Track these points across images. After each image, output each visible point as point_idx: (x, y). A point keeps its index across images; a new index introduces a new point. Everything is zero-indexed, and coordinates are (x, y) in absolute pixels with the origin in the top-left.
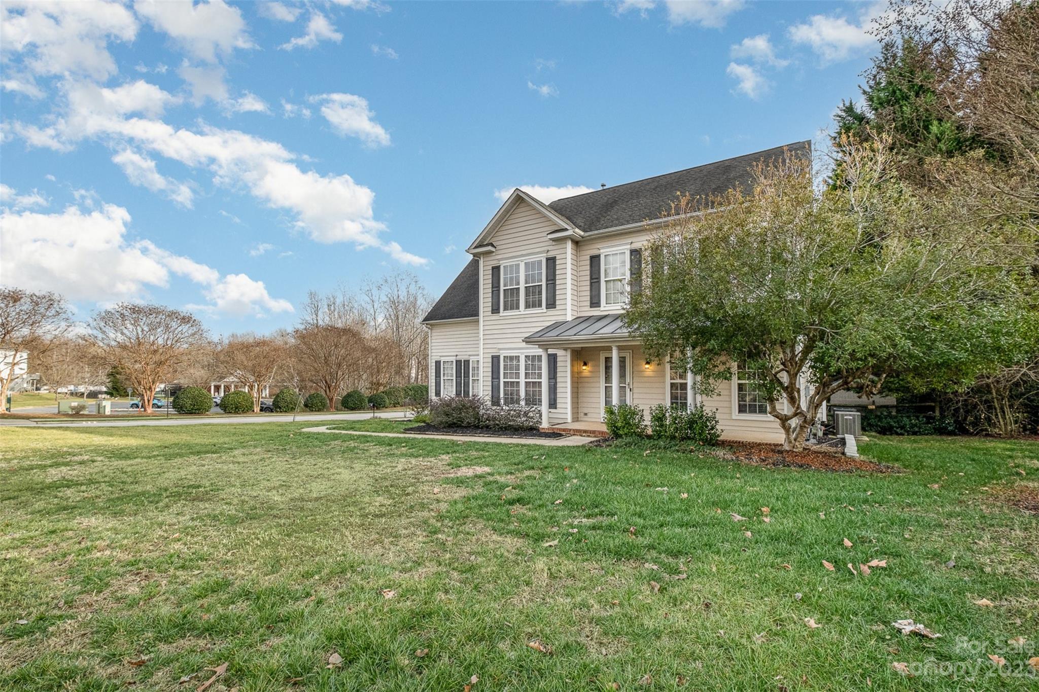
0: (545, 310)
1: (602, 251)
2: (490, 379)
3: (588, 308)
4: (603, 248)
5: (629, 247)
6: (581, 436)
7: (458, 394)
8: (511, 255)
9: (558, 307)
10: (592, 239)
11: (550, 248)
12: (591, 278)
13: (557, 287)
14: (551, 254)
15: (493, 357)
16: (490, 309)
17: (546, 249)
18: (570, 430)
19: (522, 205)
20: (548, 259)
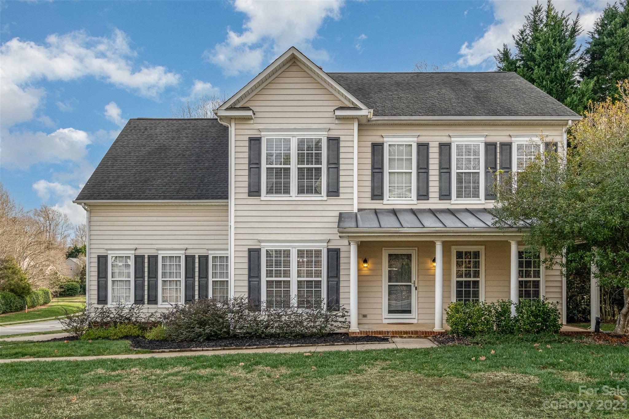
0: (325, 198)
1: (385, 139)
2: (246, 277)
3: (369, 200)
4: (388, 136)
5: (415, 139)
6: (401, 337)
7: (189, 299)
8: (278, 126)
9: (342, 196)
10: (379, 125)
11: (332, 126)
12: (373, 168)
13: (341, 173)
14: (334, 134)
15: (250, 251)
16: (246, 190)
17: (328, 126)
18: (388, 332)
19: (294, 68)
20: (329, 139)
